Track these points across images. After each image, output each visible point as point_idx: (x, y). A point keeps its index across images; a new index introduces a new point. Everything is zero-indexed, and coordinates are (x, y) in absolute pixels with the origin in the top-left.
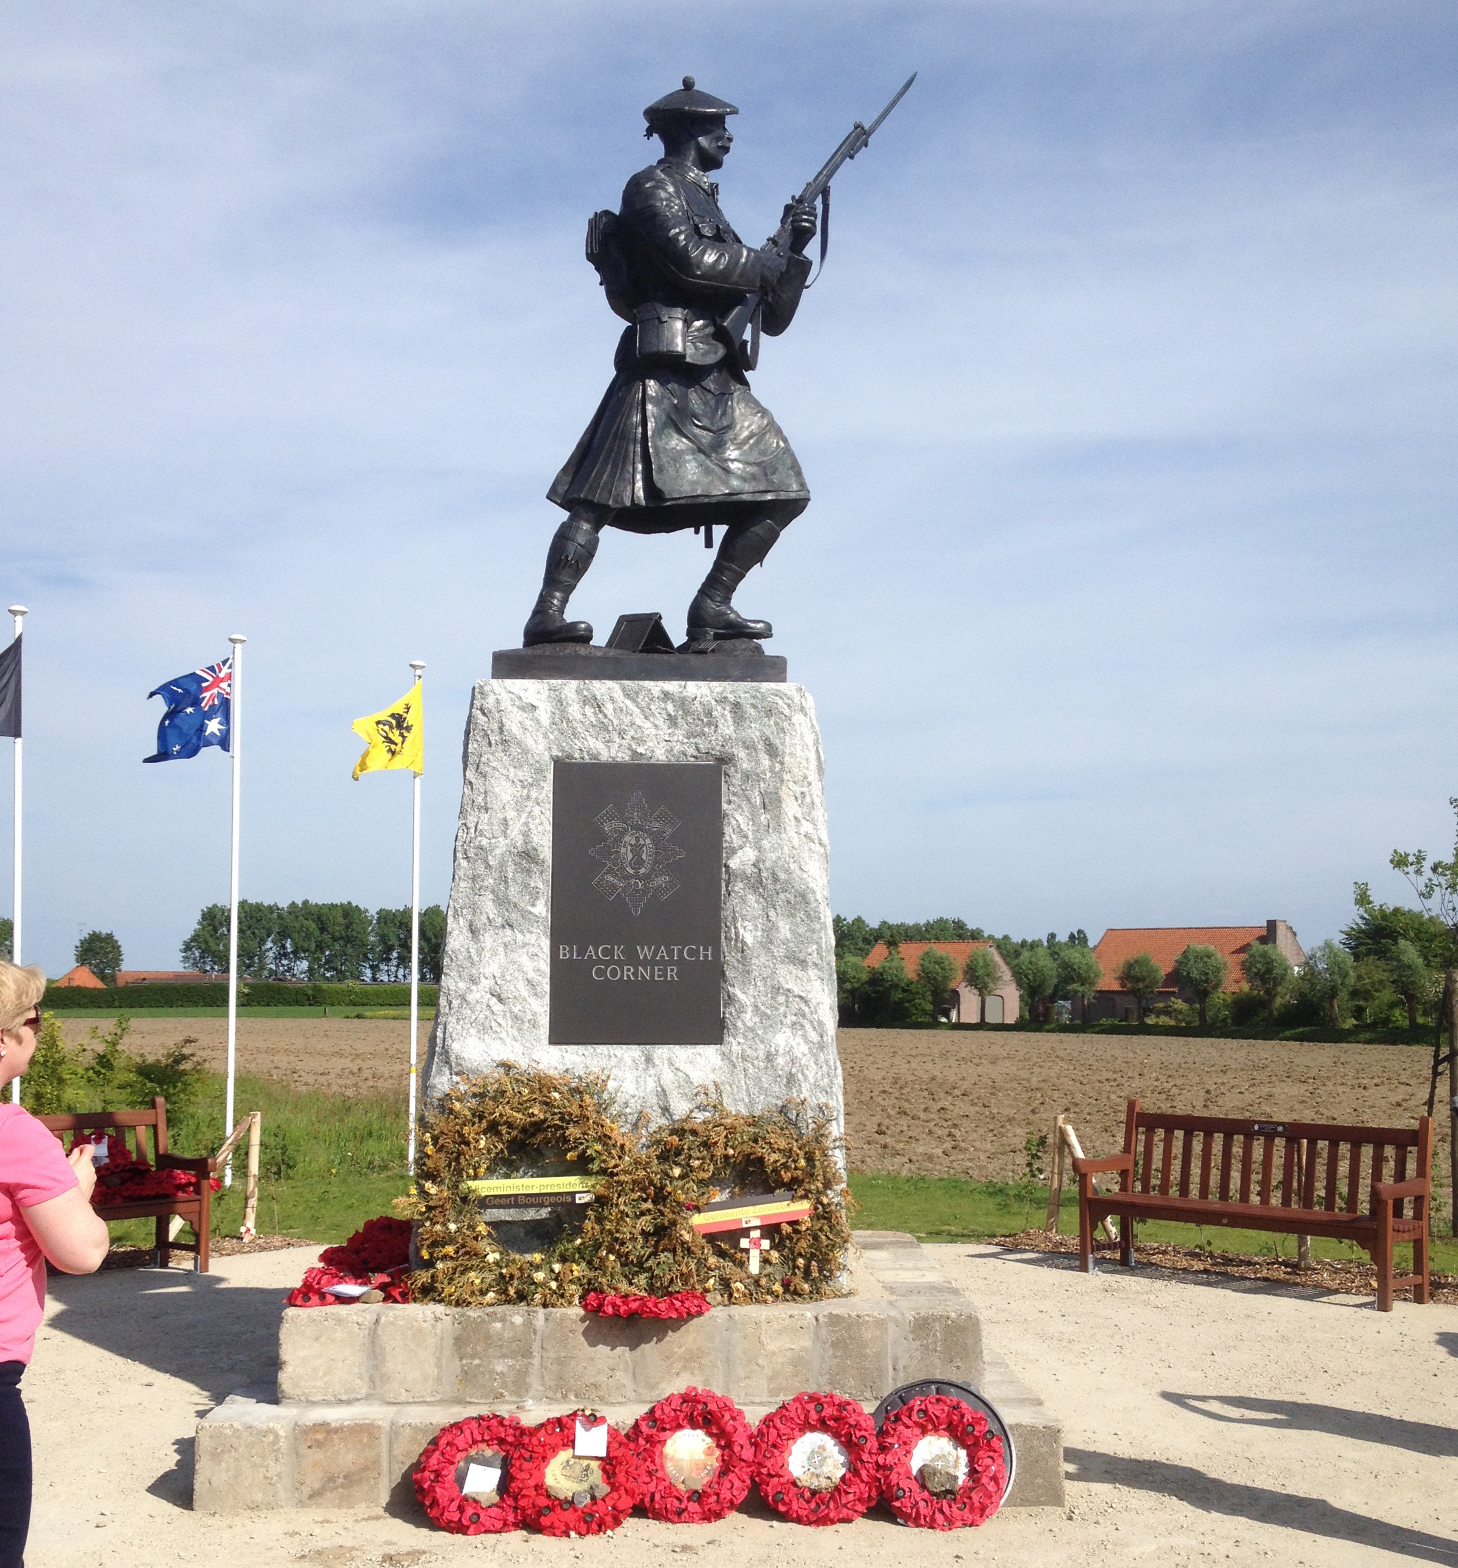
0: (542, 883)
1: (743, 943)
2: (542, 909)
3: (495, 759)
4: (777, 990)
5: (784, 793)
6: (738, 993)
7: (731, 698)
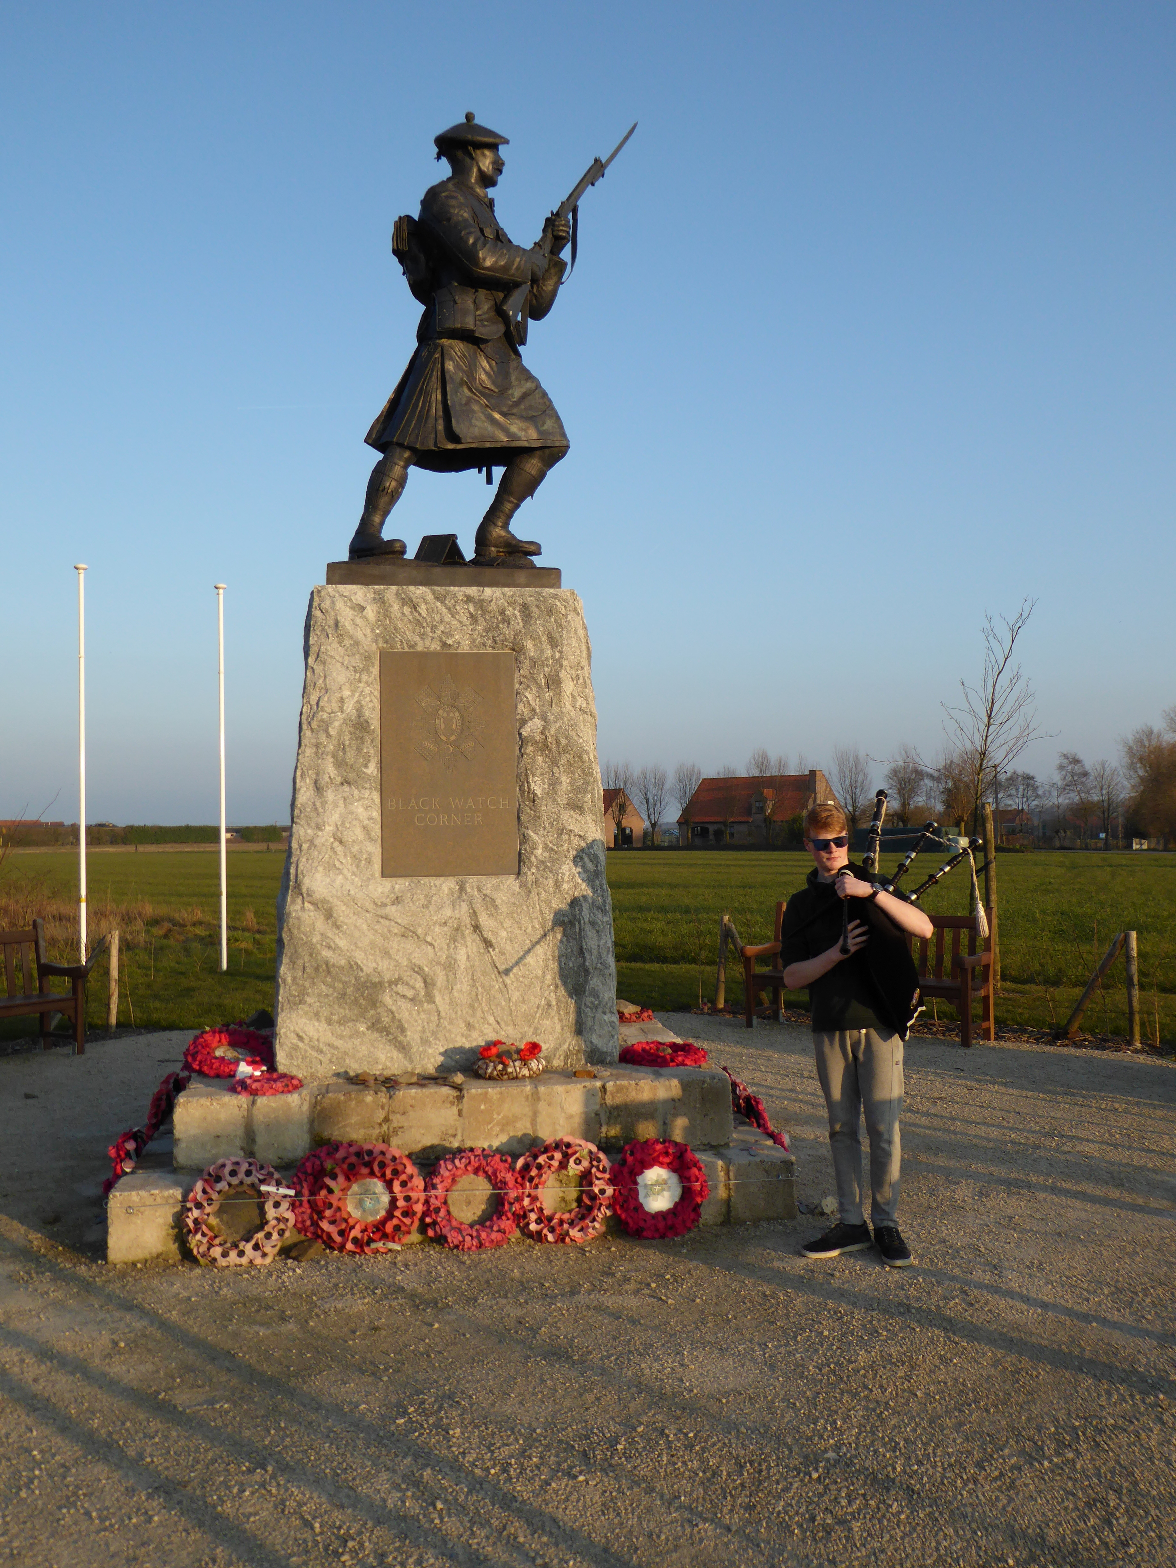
0: (372, 750)
1: (535, 795)
2: (372, 769)
3: (333, 648)
4: (561, 831)
5: (563, 674)
6: (532, 834)
7: (519, 600)
